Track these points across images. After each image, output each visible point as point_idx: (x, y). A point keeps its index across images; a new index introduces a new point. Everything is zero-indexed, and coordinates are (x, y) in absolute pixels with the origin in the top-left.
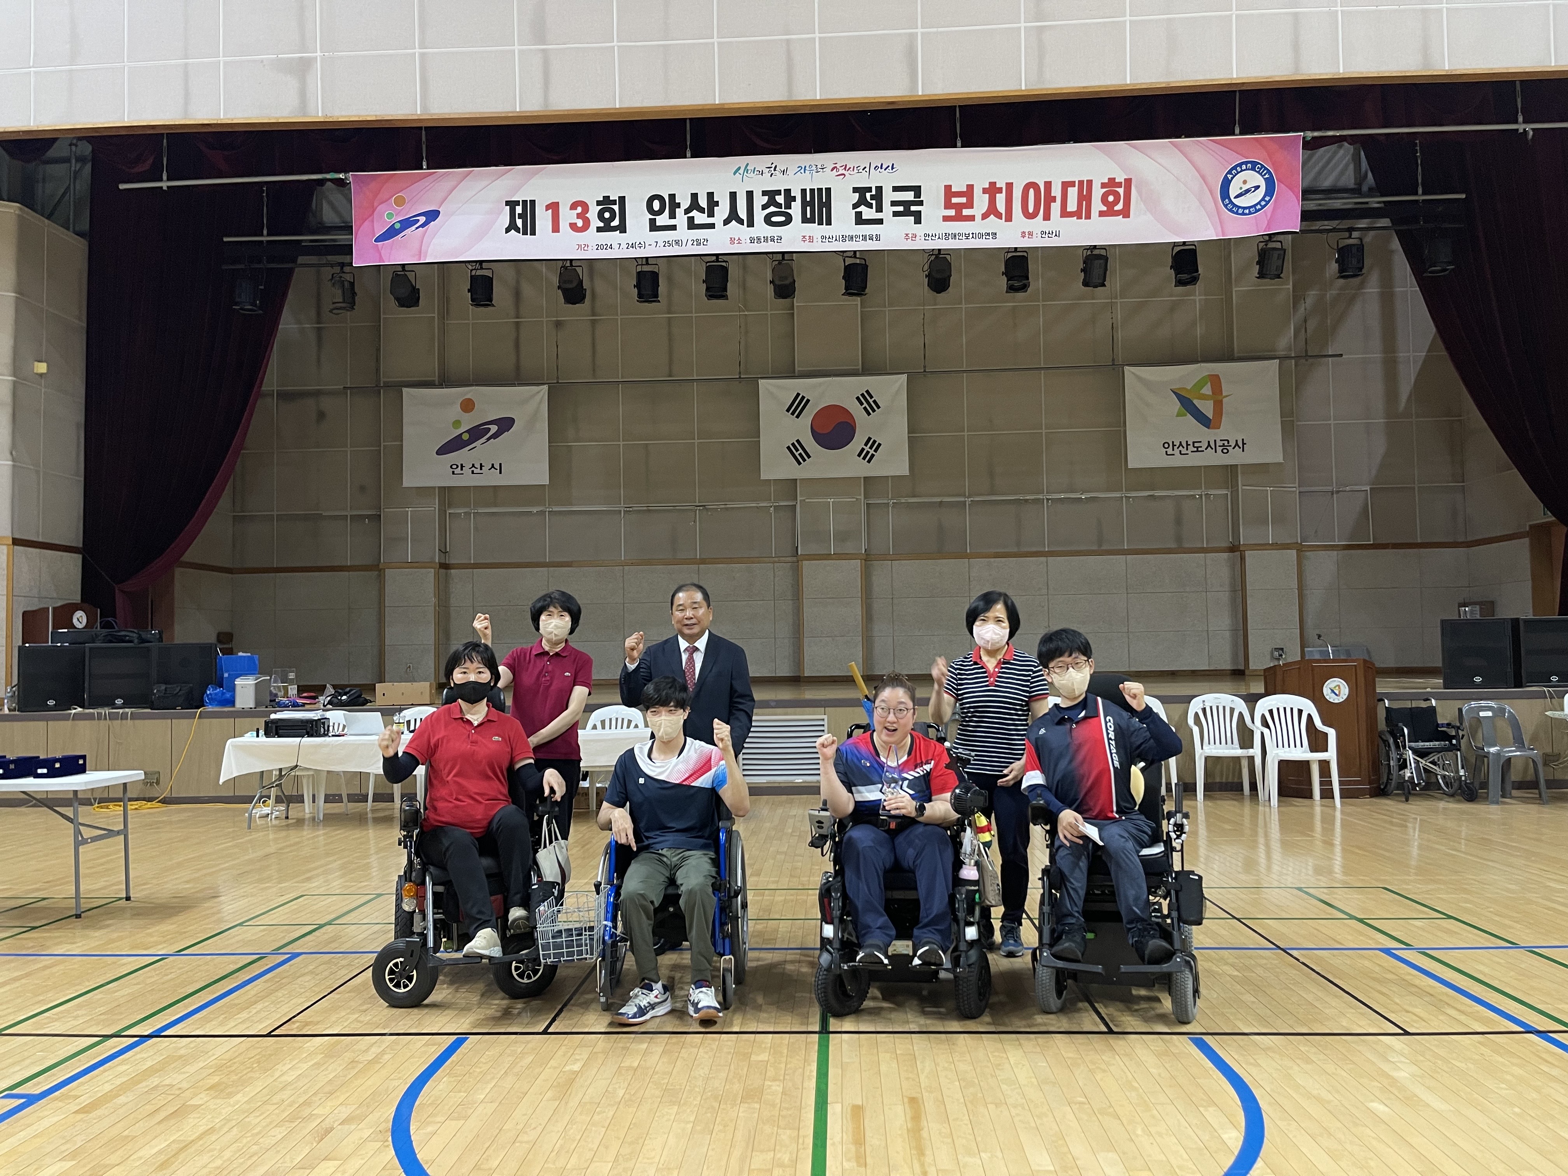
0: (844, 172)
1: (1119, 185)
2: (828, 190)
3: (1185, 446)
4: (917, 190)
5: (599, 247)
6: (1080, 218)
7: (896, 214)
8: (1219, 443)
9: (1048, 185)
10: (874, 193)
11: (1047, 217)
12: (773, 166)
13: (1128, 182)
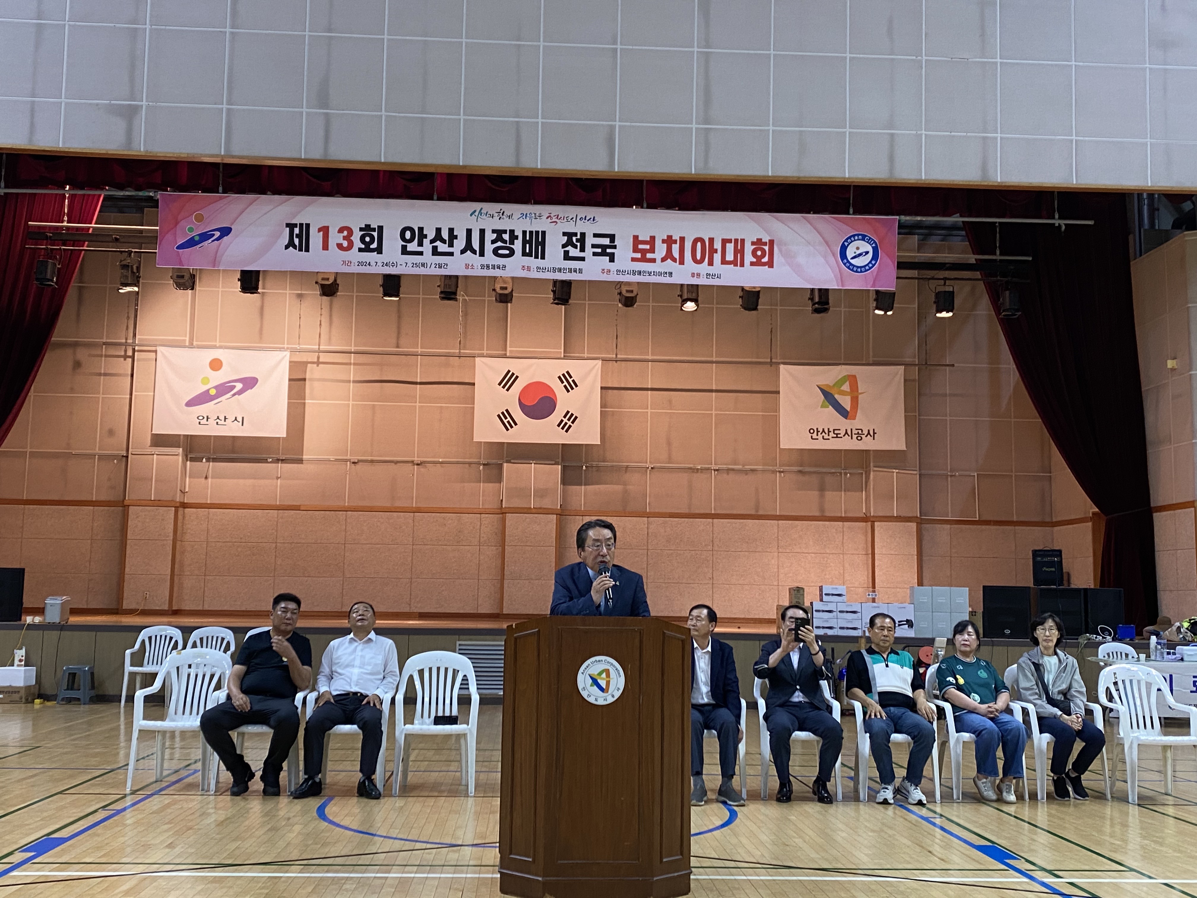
0: (556, 220)
1: (765, 244)
2: (544, 233)
3: (827, 432)
4: (612, 237)
5: (360, 264)
6: (736, 265)
7: (595, 254)
8: (854, 432)
9: (711, 240)
10: (579, 237)
11: (711, 263)
12: (502, 212)
13: (772, 242)
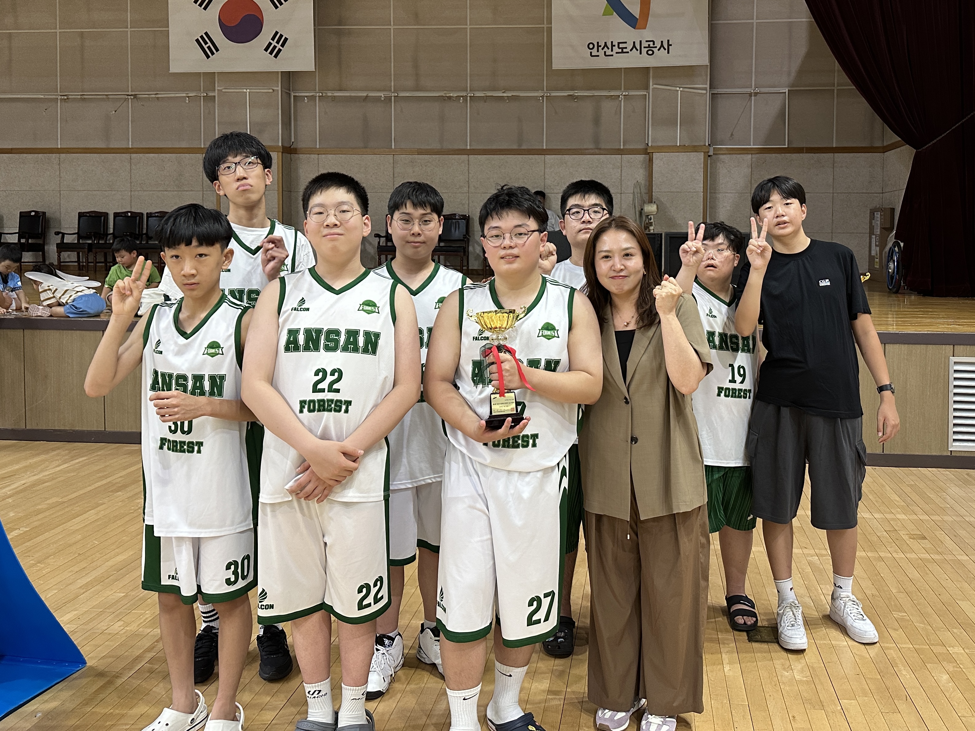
3: (610, 47)
8: (645, 44)
